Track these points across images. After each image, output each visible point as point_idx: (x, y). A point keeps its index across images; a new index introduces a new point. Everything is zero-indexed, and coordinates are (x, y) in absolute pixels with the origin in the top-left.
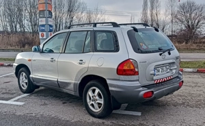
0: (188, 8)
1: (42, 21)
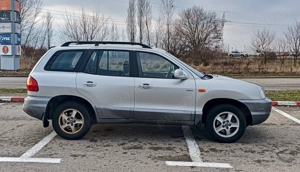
0: (194, 17)
1: (6, 28)
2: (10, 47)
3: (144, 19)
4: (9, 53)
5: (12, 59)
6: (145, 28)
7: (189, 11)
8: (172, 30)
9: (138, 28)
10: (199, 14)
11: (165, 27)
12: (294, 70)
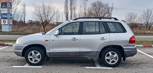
0: (98, 6)
1: (5, 11)
2: (7, 20)
3: (73, 7)
4: (6, 23)
5: (8, 26)
6: (73, 11)
7: (95, 3)
8: (87, 12)
9: (70, 11)
10: (100, 4)
11: (83, 11)
12: (146, 32)
